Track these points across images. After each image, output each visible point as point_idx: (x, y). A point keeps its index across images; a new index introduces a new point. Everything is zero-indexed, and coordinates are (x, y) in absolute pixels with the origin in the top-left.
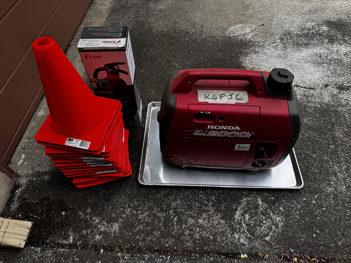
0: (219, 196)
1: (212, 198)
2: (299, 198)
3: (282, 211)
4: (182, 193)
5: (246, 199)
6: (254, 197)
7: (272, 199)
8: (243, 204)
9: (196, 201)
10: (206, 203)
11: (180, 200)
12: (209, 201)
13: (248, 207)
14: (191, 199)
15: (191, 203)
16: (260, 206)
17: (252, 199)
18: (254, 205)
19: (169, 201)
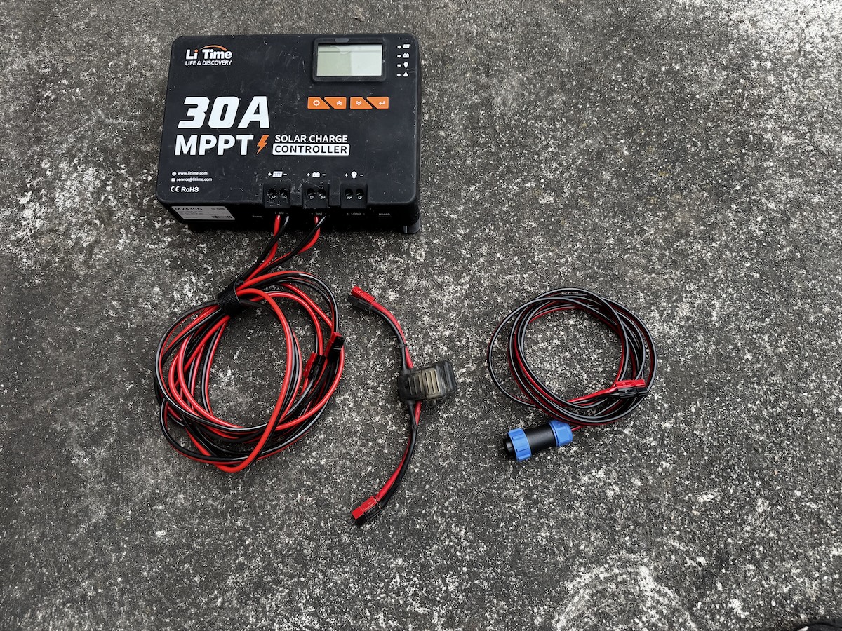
6: (624, 563)
12: (434, 603)
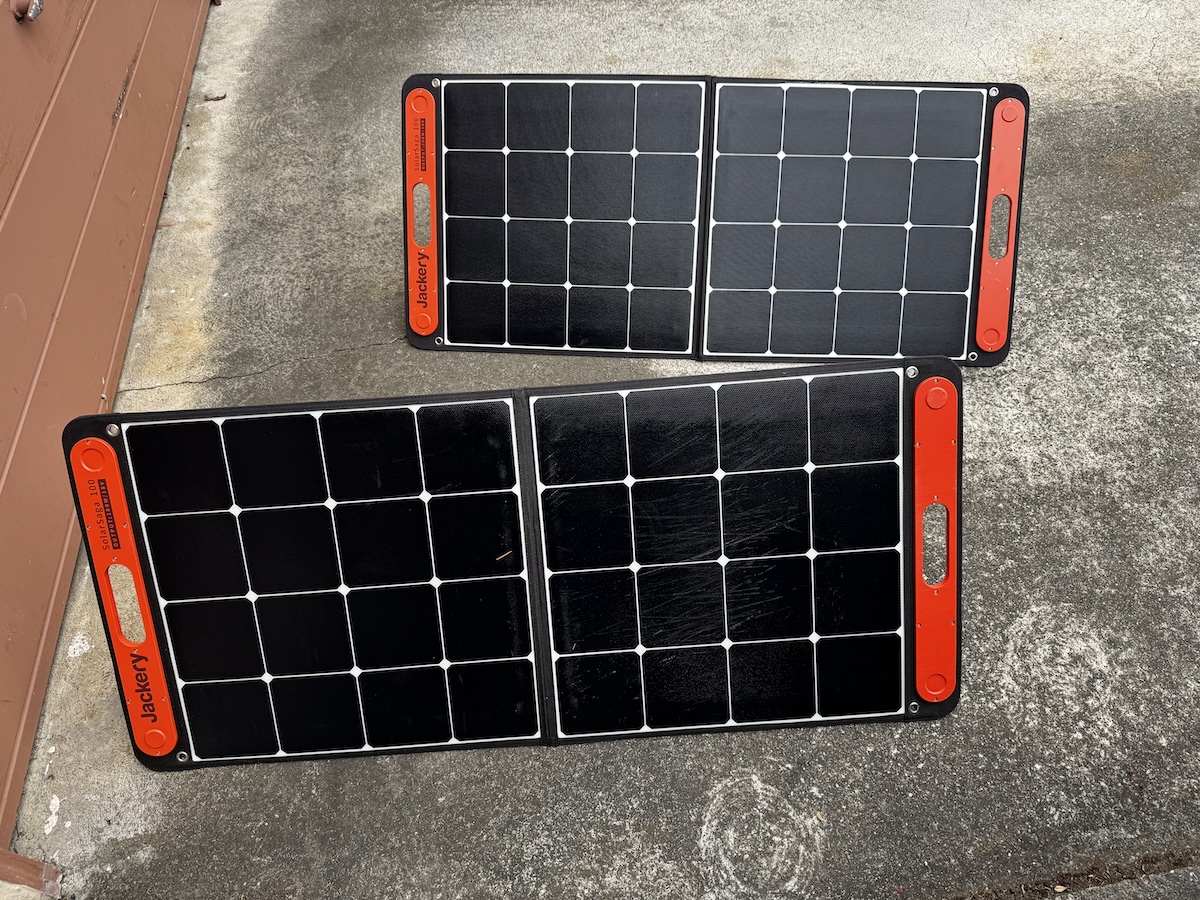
0: (650, 795)
1: (632, 804)
2: (855, 748)
3: (817, 798)
4: (546, 811)
5: (720, 785)
7: (788, 768)
8: (715, 801)
9: (591, 825)
10: (617, 823)
11: (547, 833)
13: (728, 809)
14: (574, 822)
15: (577, 834)
16: (761, 797)
17: (737, 780)
18: (744, 798)
19: (516, 842)
